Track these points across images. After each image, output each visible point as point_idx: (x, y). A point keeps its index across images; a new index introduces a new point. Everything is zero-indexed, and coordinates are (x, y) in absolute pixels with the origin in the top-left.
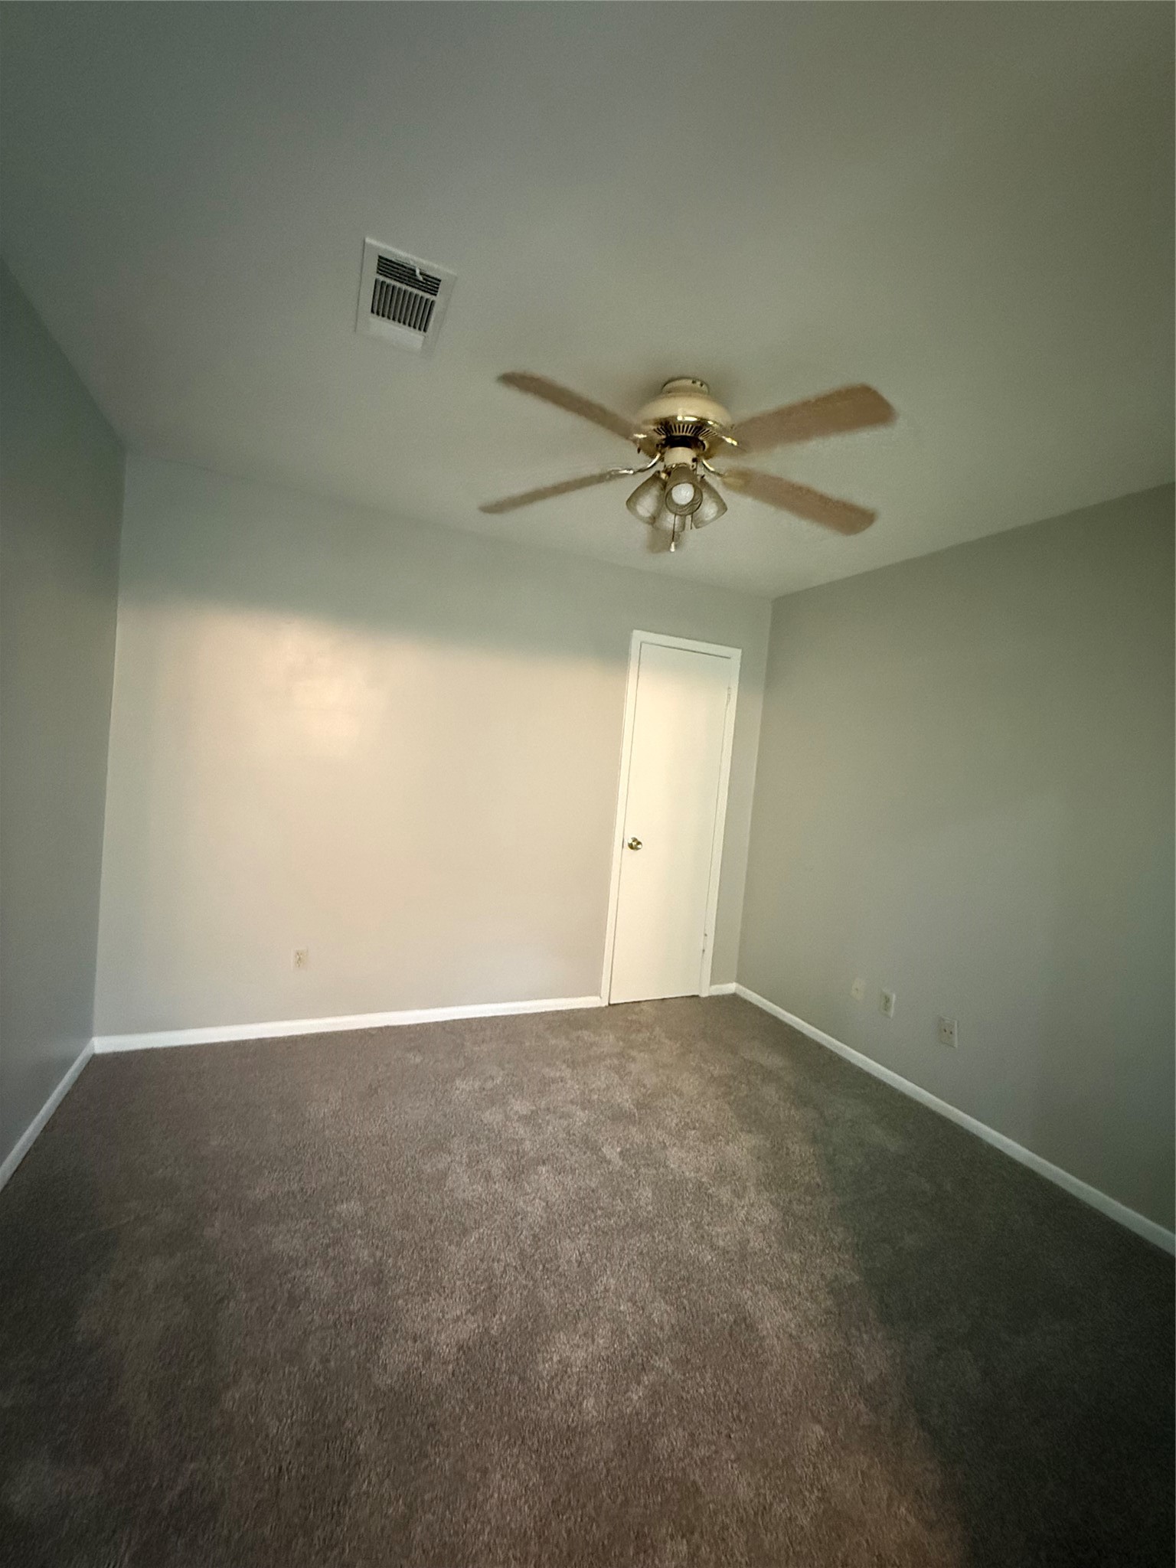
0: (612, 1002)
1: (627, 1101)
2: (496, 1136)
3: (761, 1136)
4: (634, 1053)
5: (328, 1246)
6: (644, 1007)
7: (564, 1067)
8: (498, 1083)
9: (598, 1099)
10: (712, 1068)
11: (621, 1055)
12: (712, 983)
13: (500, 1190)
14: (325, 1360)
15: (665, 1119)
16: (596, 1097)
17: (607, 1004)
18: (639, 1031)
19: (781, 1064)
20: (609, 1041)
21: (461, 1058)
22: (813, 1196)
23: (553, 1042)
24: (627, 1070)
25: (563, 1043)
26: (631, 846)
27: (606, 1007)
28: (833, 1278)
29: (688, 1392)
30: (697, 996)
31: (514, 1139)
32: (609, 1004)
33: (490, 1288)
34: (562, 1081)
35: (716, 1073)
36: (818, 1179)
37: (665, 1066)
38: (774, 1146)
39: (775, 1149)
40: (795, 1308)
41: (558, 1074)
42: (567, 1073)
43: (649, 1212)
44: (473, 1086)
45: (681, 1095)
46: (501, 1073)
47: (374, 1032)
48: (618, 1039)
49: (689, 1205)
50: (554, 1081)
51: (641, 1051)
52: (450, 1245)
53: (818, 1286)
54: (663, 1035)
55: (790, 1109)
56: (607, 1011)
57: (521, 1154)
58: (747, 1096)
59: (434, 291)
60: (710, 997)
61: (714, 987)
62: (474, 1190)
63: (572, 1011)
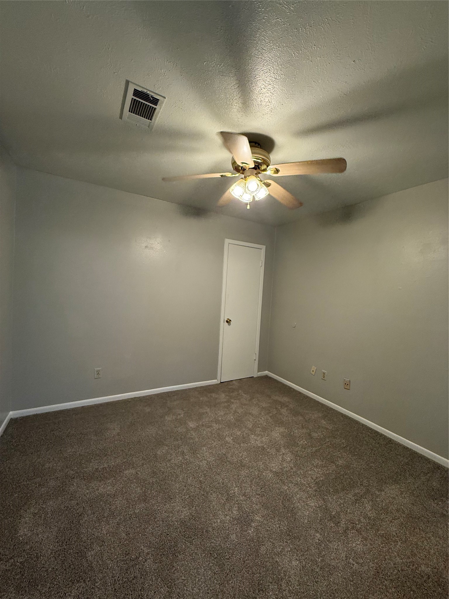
0: (222, 382)
1: (232, 419)
2: (184, 437)
3: (283, 428)
4: (232, 401)
5: (123, 488)
6: (234, 382)
7: (207, 408)
8: (182, 416)
9: (221, 419)
10: (262, 404)
11: (228, 401)
12: (258, 372)
13: (188, 458)
14: (128, 534)
15: (247, 425)
16: (220, 418)
17: (220, 382)
18: (233, 392)
19: (287, 401)
20: (223, 397)
21: (166, 407)
22: (305, 449)
23: (201, 399)
24: (231, 407)
25: (205, 399)
26: (227, 321)
27: (220, 383)
28: (316, 478)
29: (269, 527)
30: (253, 377)
31: (191, 438)
32: (221, 382)
33: (190, 497)
34: (207, 413)
35: (264, 406)
36: (306, 442)
37: (245, 405)
38: (289, 431)
39: (289, 432)
40: (304, 491)
41: (205, 411)
42: (208, 410)
43: (246, 461)
44: (172, 418)
45: (252, 415)
46: (183, 412)
47: (130, 400)
48: (226, 396)
49: (261, 456)
50: (203, 414)
51: (235, 399)
52: (172, 482)
53: (311, 482)
54: (242, 393)
55: (292, 417)
56: (220, 385)
57: (195, 443)
58: (276, 413)
59: (156, 104)
60: (258, 377)
61: (259, 373)
62: (178, 459)
63: (207, 386)
